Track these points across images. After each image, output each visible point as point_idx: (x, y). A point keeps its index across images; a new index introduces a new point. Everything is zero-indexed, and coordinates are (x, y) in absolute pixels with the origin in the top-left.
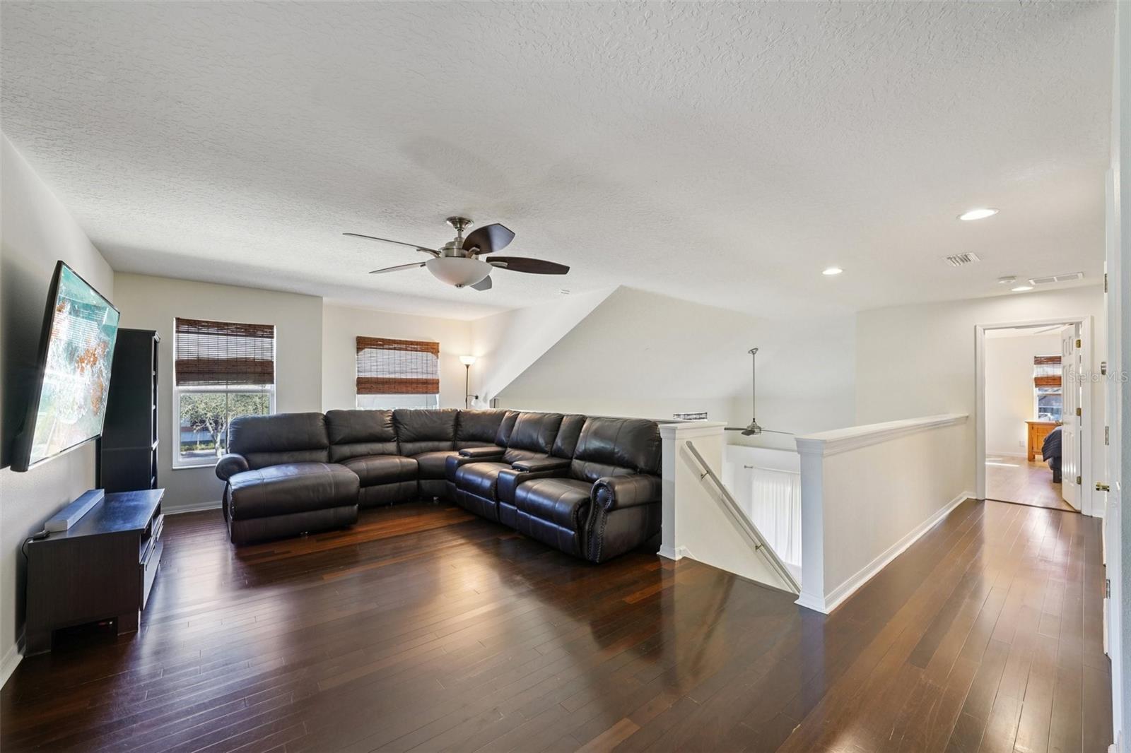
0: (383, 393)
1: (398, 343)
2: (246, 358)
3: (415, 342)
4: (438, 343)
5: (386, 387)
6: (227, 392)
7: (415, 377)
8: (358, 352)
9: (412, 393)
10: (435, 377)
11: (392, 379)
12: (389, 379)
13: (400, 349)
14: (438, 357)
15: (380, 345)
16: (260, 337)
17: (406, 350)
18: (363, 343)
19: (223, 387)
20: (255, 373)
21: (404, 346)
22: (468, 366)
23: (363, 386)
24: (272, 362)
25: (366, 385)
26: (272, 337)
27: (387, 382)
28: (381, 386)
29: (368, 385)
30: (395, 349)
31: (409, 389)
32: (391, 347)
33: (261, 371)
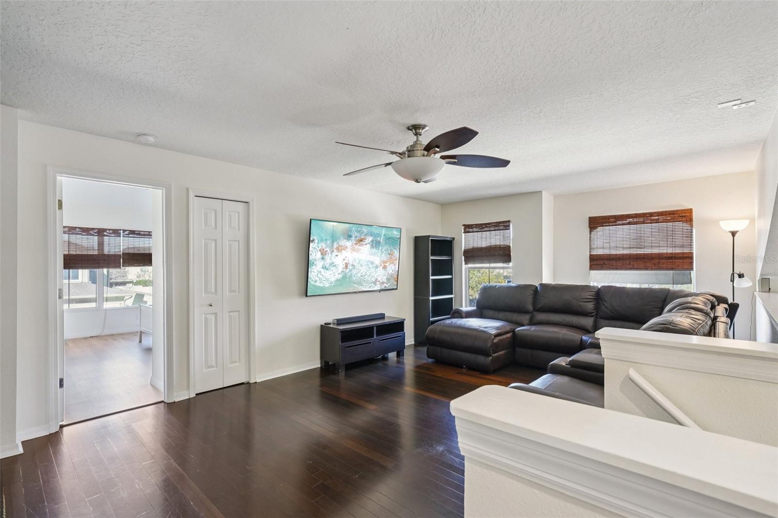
0: (616, 269)
1: (632, 218)
2: (495, 245)
3: (655, 213)
4: (691, 210)
5: (620, 263)
6: (489, 268)
7: (656, 251)
8: (591, 232)
9: (652, 269)
10: (686, 250)
11: (626, 255)
12: (623, 255)
13: (636, 223)
14: (692, 226)
15: (613, 222)
16: (502, 230)
17: (644, 223)
18: (595, 223)
19: (487, 265)
20: (499, 255)
21: (641, 220)
22: (734, 234)
23: (595, 262)
24: (509, 247)
25: (598, 262)
26: (509, 229)
27: (620, 258)
28: (614, 263)
29: (602, 262)
30: (629, 223)
31: (649, 265)
32: (624, 222)
33: (503, 254)
